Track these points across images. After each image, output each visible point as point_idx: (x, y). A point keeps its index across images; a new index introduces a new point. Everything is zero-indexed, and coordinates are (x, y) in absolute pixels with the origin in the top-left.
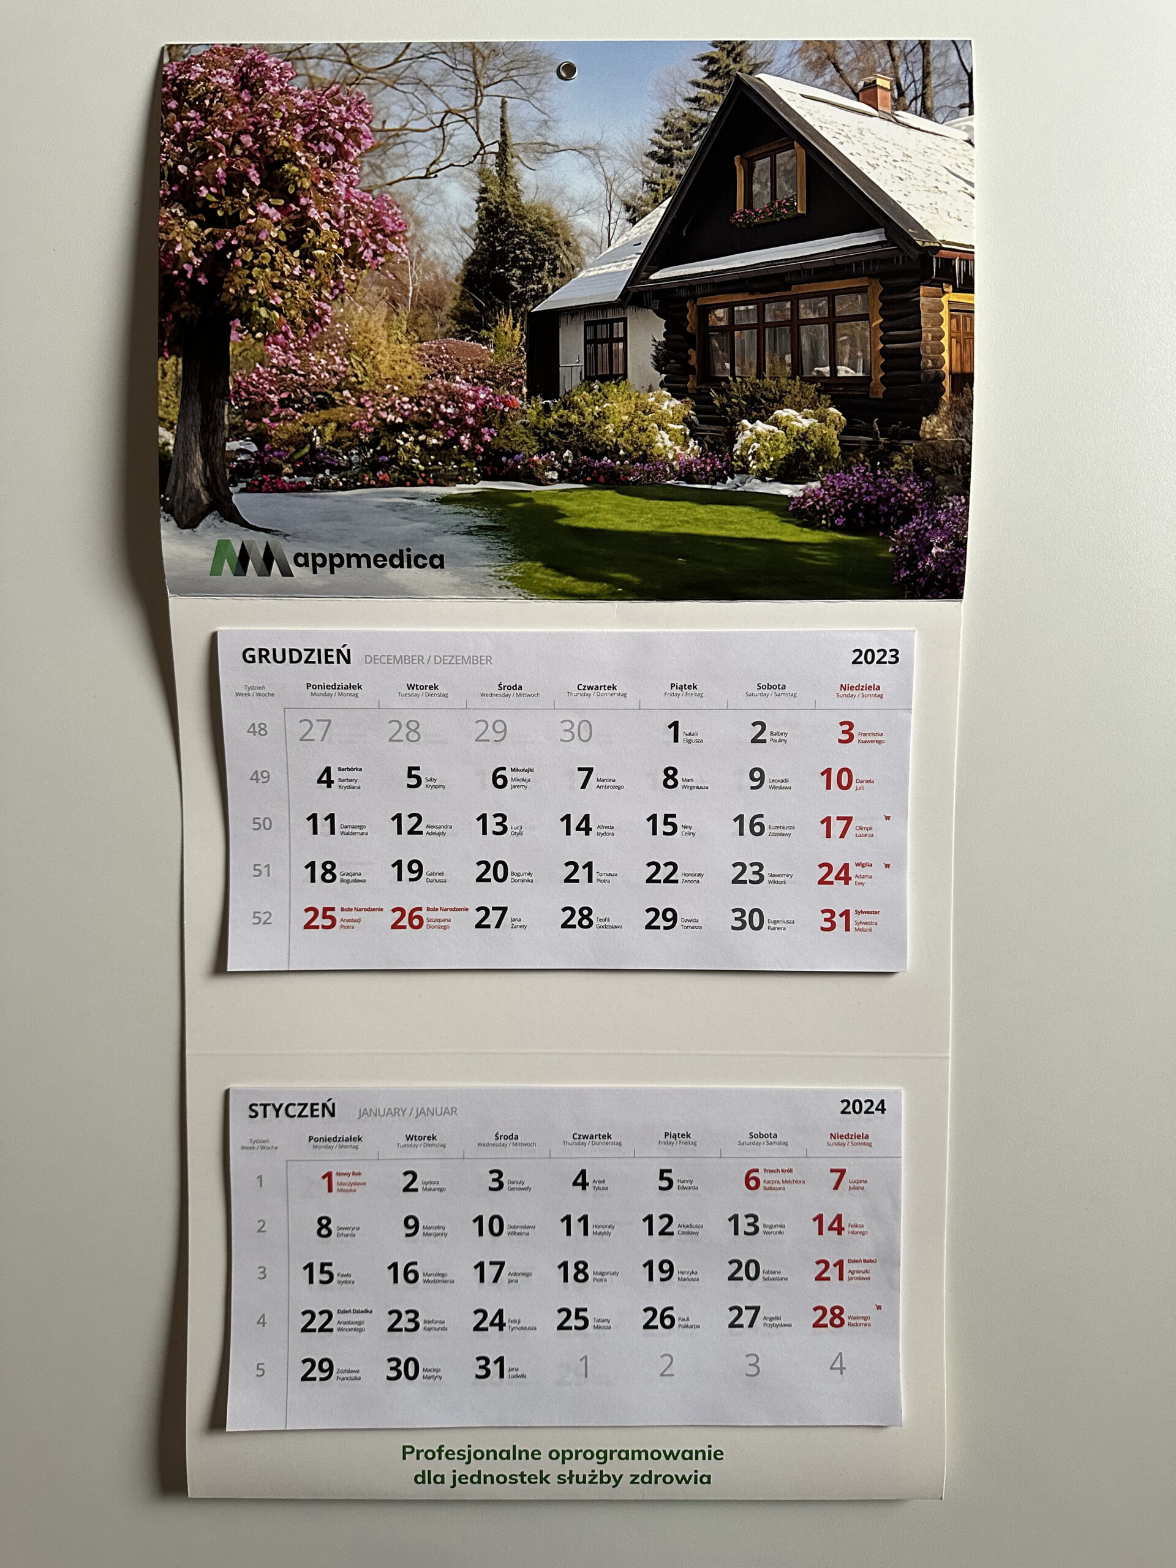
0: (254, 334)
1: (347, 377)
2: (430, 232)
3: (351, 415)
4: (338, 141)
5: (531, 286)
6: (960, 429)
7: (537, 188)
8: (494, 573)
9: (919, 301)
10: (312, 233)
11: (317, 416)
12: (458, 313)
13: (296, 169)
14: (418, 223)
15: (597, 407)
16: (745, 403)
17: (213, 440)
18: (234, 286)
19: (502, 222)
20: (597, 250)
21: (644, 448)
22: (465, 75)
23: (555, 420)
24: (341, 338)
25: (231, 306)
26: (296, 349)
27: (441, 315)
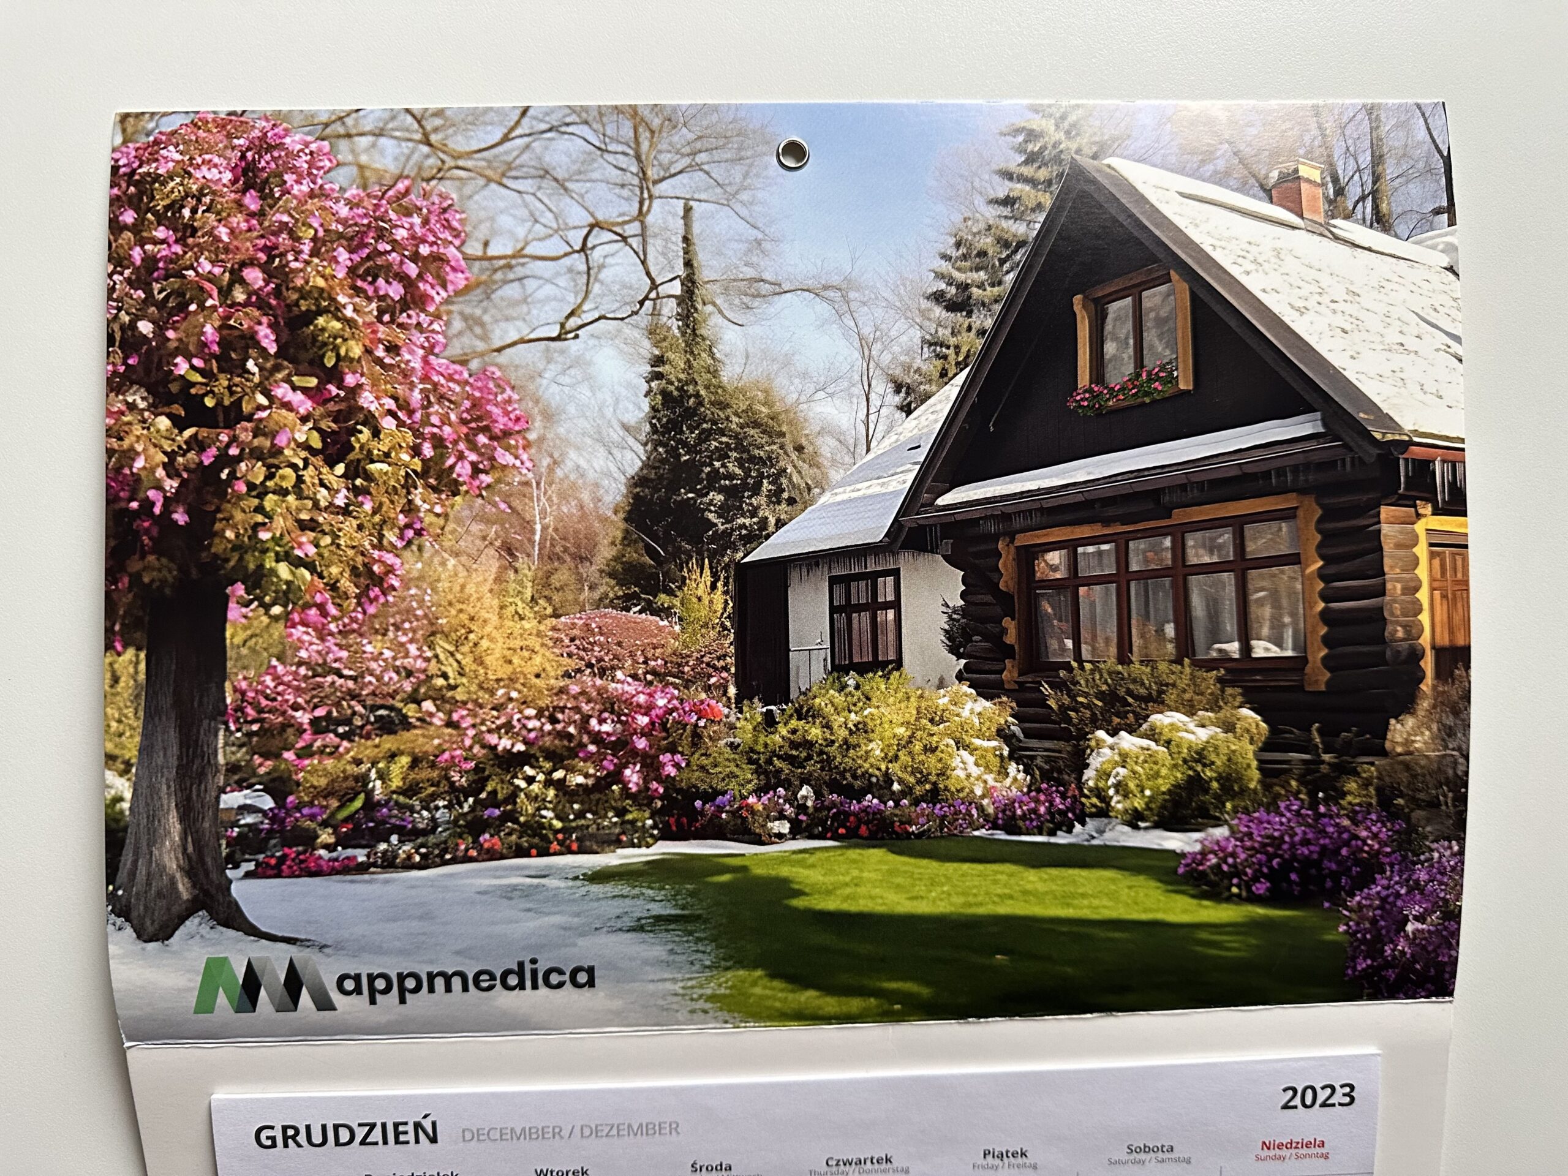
0: (267, 607)
1: (430, 678)
2: (569, 432)
3: (436, 742)
4: (408, 277)
5: (741, 521)
6: (1449, 736)
7: (747, 357)
8: (681, 991)
9: (1379, 531)
10: (365, 434)
11: (377, 746)
12: (619, 567)
13: (337, 325)
14: (549, 416)
15: (853, 715)
16: (1100, 704)
17: (199, 790)
18: (235, 527)
19: (691, 413)
20: (848, 459)
21: (933, 778)
22: (623, 161)
23: (783, 738)
24: (419, 612)
25: (227, 560)
26: (340, 632)
27: (591, 571)
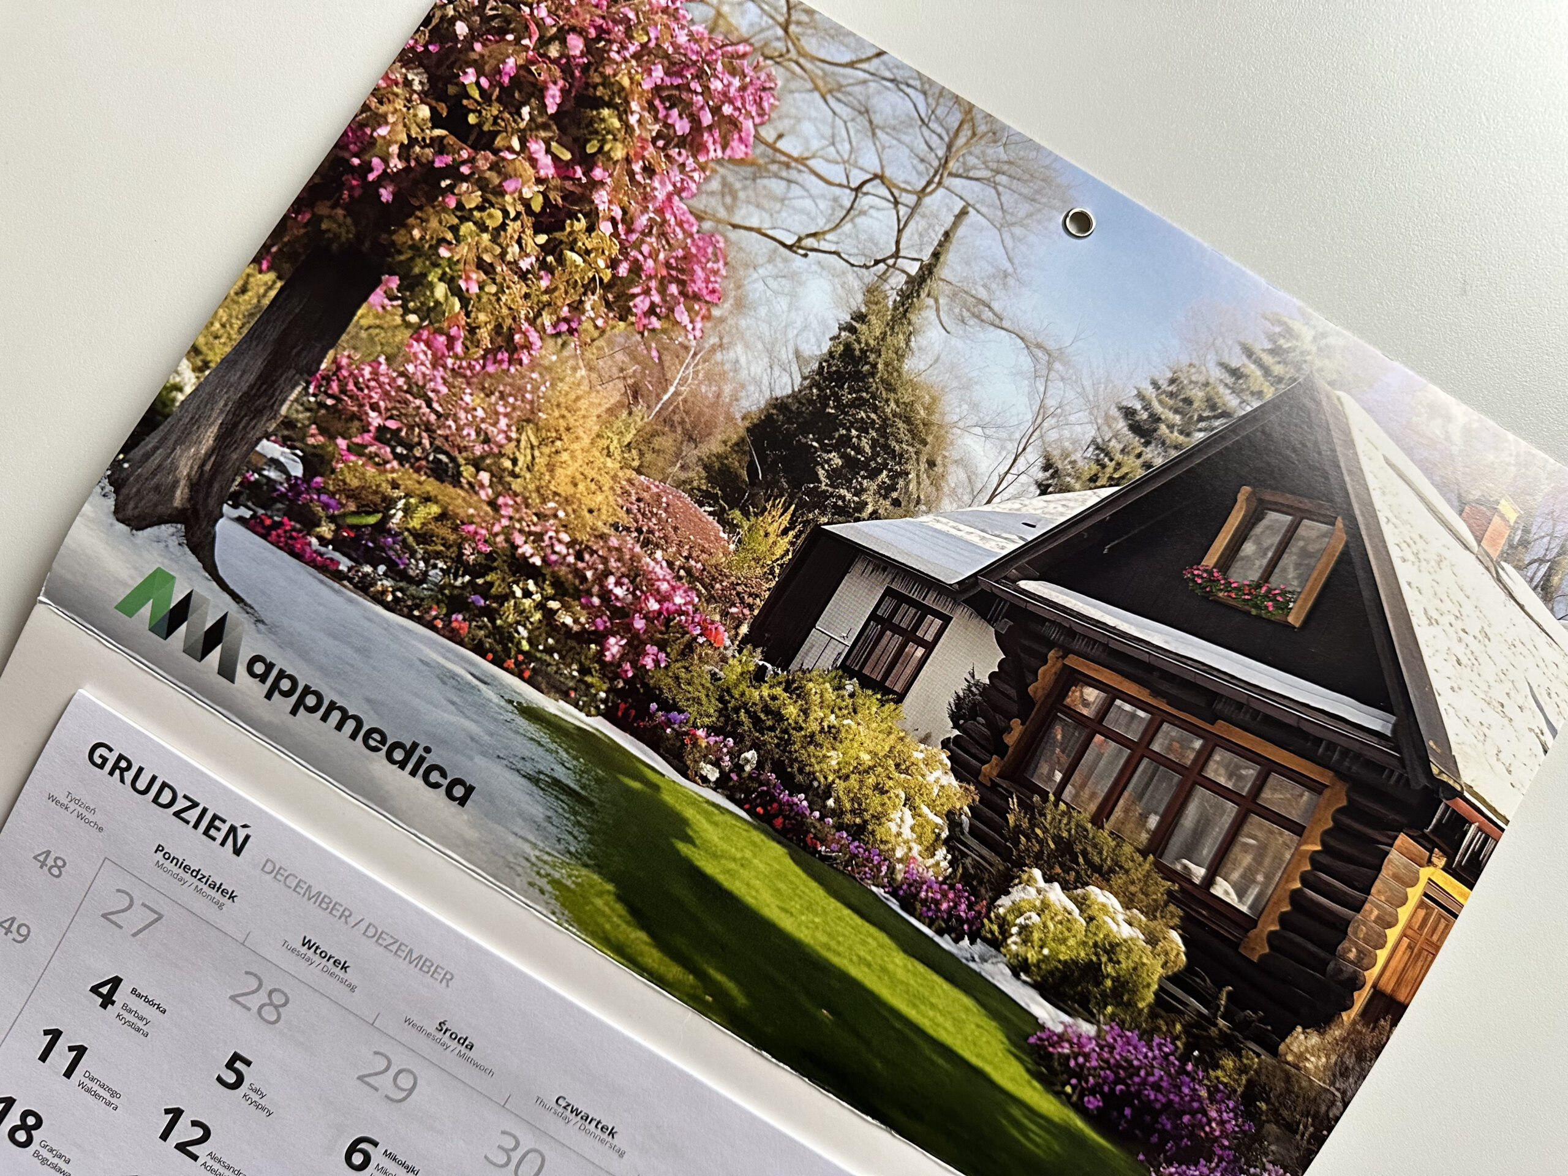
0: (406, 311)
1: (501, 455)
2: (748, 328)
3: (471, 511)
4: (700, 122)
5: (843, 492)
6: (1342, 1075)
7: (936, 361)
8: (533, 859)
9: (1387, 853)
10: (581, 224)
11: (419, 483)
12: (717, 465)
13: (617, 124)
14: (740, 305)
15: (833, 717)
16: (1053, 846)
17: (248, 424)
18: (424, 230)
19: (858, 376)
20: (967, 498)
21: (867, 816)
22: (935, 141)
23: (761, 697)
24: (528, 396)
25: (400, 253)
26: (453, 370)
27: (692, 453)
